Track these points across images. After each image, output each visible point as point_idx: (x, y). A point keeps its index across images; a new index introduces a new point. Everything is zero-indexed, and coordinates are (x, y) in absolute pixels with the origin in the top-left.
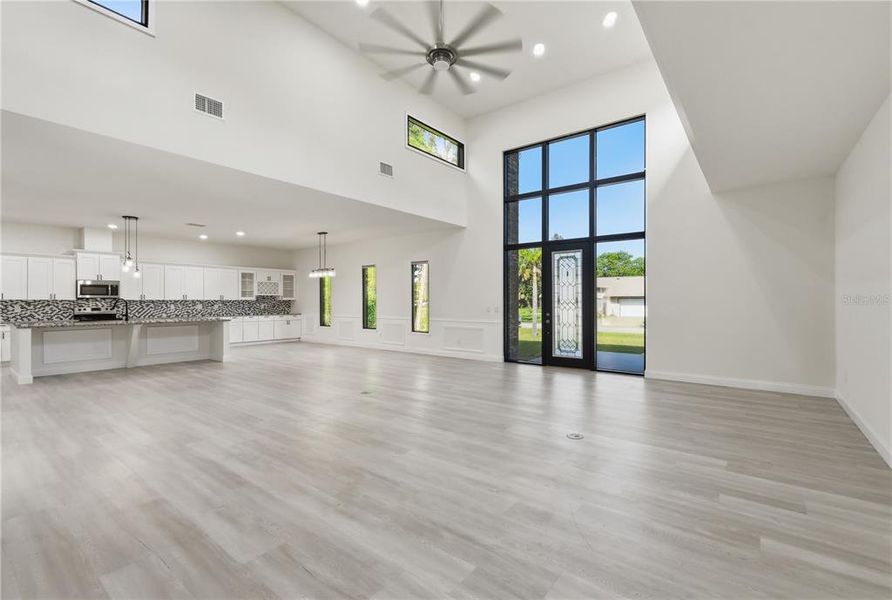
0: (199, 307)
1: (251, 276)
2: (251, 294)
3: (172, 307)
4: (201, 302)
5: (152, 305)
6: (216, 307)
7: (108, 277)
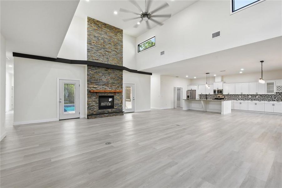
0: (250, 97)
1: (273, 84)
2: (273, 91)
3: (240, 96)
4: (251, 95)
5: (234, 96)
6: (257, 97)
7: (220, 88)
